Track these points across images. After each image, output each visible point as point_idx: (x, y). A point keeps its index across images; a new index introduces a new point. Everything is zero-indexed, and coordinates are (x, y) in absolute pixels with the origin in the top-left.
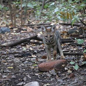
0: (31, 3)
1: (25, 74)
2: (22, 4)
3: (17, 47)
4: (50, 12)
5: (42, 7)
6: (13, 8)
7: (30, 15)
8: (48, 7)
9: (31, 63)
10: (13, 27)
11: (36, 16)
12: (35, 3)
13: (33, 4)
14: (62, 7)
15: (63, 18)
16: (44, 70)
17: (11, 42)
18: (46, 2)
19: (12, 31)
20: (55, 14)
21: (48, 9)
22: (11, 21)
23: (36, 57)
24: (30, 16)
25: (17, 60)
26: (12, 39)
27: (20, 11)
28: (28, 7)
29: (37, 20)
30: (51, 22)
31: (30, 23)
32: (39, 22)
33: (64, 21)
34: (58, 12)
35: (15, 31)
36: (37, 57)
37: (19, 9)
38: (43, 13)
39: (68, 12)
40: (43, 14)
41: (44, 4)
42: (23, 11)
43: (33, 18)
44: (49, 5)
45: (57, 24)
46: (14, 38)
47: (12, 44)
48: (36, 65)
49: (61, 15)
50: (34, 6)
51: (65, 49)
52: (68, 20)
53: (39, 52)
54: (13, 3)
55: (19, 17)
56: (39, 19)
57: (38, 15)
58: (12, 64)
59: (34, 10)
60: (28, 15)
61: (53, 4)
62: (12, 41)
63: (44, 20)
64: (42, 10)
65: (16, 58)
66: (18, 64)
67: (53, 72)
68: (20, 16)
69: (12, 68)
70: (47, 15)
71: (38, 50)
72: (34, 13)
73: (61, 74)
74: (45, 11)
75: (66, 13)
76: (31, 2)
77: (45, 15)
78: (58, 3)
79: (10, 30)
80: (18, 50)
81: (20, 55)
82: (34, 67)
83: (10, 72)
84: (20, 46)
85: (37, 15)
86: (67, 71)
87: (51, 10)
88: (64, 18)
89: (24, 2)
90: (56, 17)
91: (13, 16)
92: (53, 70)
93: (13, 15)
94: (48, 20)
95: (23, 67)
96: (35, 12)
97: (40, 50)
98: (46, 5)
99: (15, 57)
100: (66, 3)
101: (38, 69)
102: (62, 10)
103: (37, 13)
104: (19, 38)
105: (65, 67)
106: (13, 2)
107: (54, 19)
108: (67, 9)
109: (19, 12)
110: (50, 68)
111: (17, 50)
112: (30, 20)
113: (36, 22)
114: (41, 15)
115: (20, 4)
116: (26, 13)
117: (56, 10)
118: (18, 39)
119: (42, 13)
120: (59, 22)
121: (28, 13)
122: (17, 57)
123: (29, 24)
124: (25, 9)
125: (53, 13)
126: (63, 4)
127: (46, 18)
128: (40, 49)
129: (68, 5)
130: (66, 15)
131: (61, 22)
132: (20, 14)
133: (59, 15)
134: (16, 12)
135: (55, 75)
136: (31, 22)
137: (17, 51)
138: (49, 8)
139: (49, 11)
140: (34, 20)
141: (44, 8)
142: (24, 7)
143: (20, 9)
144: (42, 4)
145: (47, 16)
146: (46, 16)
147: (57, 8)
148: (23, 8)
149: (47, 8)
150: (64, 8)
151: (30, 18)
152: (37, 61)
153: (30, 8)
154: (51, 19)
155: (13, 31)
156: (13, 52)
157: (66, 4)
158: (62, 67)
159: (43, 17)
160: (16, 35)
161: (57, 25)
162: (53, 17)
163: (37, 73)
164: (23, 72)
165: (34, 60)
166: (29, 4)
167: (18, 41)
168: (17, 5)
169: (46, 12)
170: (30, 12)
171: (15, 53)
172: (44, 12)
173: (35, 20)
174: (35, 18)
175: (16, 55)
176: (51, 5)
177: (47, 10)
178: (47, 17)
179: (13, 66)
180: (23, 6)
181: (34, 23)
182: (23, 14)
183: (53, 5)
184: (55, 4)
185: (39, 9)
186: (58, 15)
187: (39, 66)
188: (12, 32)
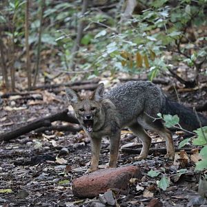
0: (51, 34)
1: (40, 205)
2: (29, 37)
3: (19, 140)
4: (98, 53)
5: (76, 42)
6: (7, 47)
7: (50, 62)
8: (92, 40)
9: (54, 178)
10: (8, 93)
11: (63, 63)
12: (60, 32)
13: (53, 36)
14: (124, 41)
15: (128, 65)
16: (86, 194)
17: (5, 129)
18: (85, 30)
19: (6, 101)
20: (109, 59)
21: (91, 45)
22: (3, 79)
23: (66, 162)
24: (48, 65)
25: (21, 171)
26: (8, 120)
27: (25, 53)
28: (43, 43)
29: (67, 74)
30: (99, 77)
31: (50, 83)
32: (70, 79)
33: (130, 73)
34: (115, 52)
35: (13, 103)
36: (70, 161)
37: (22, 48)
38: (79, 55)
39: (141, 52)
40: (79, 59)
41: (82, 36)
42: (31, 53)
43: (56, 70)
44: (93, 36)
45: (114, 81)
46: (12, 118)
47: (8, 134)
48: (67, 182)
49: (122, 58)
50: (57, 40)
51: (136, 139)
52: (139, 71)
53: (72, 151)
54: (6, 36)
55: (22, 69)
56: (70, 72)
57: (69, 61)
58: (10, 182)
59: (57, 51)
60: (43, 61)
61: (103, 33)
62: (7, 126)
63: (84, 72)
64: (78, 49)
65: (19, 167)
66: (24, 183)
67: (108, 196)
68: (26, 66)
69: (9, 191)
70: (90, 60)
71: (70, 146)
72: (57, 58)
74: (84, 52)
75: (135, 54)
76: (49, 30)
77: (84, 61)
78: (114, 32)
79: (2, 100)
80: (24, 148)
81: (29, 159)
82: (62, 188)
83: (5, 201)
84: (28, 138)
85: (65, 61)
86: (141, 192)
87: (97, 48)
88: (131, 65)
89: (32, 32)
90: (112, 66)
91: (8, 67)
92: (109, 193)
93: (8, 64)
94: (93, 73)
95: (36, 189)
96: (60, 54)
97: (75, 145)
98: (86, 37)
99: (16, 164)
100: (133, 30)
101: (73, 191)
102: (125, 47)
103: (65, 57)
104: (24, 118)
105: (136, 184)
106: (6, 33)
107: (106, 69)
108: (137, 46)
109: (22, 56)
110: (102, 189)
111: (20, 148)
112: (49, 73)
113: (64, 79)
114: (75, 61)
115: (23, 37)
116: (39, 59)
117: (111, 48)
118: (22, 122)
119: (76, 56)
120: (119, 77)
121: (44, 57)
122: (20, 164)
123: (47, 84)
124: (37, 47)
125: (104, 55)
126: (127, 32)
127: (86, 68)
128: (75, 142)
129: (139, 34)
130: (135, 59)
131: (124, 77)
132: (24, 62)
133: (119, 60)
134: (16, 57)
135: (113, 204)
136: (52, 80)
137: (20, 151)
138: (94, 43)
139: (93, 52)
140: (58, 73)
141: (82, 45)
142: (32, 44)
143: (25, 49)
144: (78, 34)
145: (90, 63)
146: (86, 64)
147: (114, 44)
148: (31, 47)
149: (89, 43)
150: (131, 43)
151: (48, 70)
152: (70, 172)
153: (48, 46)
154: (98, 69)
155: (8, 103)
156: (10, 153)
157: (133, 34)
158: (130, 183)
159: (81, 67)
160: (16, 111)
161: (115, 83)
162: (104, 66)
163: (69, 201)
164: (35, 201)
165: (62, 170)
166: (46, 35)
167: (23, 126)
168: (15, 40)
169: (86, 55)
170: (49, 56)
171: (16, 155)
172: (82, 54)
173: (62, 73)
174: (62, 68)
175: (17, 159)
176: (98, 35)
177: (89, 49)
178: (89, 66)
179: (11, 188)
180: (30, 41)
181: (60, 80)
182: (32, 62)
183: (102, 37)
184: (108, 33)
185: (70, 47)
186: (114, 59)
187: (75, 183)
188: (7, 105)
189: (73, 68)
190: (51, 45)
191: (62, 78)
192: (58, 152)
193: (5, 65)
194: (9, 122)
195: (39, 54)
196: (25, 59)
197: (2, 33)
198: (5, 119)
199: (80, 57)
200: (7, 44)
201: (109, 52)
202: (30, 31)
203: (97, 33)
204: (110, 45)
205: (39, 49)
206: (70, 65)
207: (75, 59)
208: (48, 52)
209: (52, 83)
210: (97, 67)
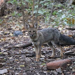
0: (41, 10)
1: (34, 71)
2: (34, 11)
3: (28, 48)
5: (50, 13)
7: (41, 20)
9: (40, 62)
10: (25, 31)
11: (45, 21)
12: (45, 10)
13: (43, 11)
14: (68, 14)
15: (69, 23)
16: (51, 69)
17: (23, 44)
18: (54, 9)
19: (24, 34)
20: (62, 20)
21: (56, 15)
22: (23, 26)
23: (44, 57)
24: (40, 22)
25: (28, 59)
26: (24, 41)
27: (32, 17)
28: (38, 14)
29: (47, 25)
31: (40, 28)
32: (48, 27)
33: (70, 26)
34: (64, 18)
35: (27, 35)
36: (46, 57)
37: (31, 15)
38: (51, 19)
39: (74, 19)
40: (51, 20)
41: (53, 11)
42: (34, 17)
43: (43, 23)
44: (57, 12)
45: (64, 28)
46: (26, 40)
47: (24, 45)
48: (45, 64)
49: (67, 20)
50: (44, 12)
51: (70, 50)
52: (73, 25)
53: (47, 53)
55: (30, 23)
57: (48, 20)
58: (24, 63)
59: (44, 16)
60: (38, 20)
61: (61, 11)
62: (24, 43)
63: (53, 25)
64: (51, 16)
65: (27, 58)
66: (29, 63)
67: (59, 70)
68: (32, 22)
69: (24, 66)
70: (55, 20)
71: (46, 51)
72: (43, 19)
73: (66, 72)
74: (53, 18)
75: (72, 19)
77: (53, 21)
78: (65, 11)
79: (23, 33)
81: (31, 55)
82: (43, 66)
83: (22, 69)
84: (31, 47)
85: (46, 20)
86: (71, 69)
87: (58, 16)
89: (35, 9)
90: (63, 23)
91: (25, 21)
92: (60, 69)
93: (25, 20)
94: (56, 25)
95: (33, 66)
96: (45, 18)
97: (48, 51)
98: (54, 12)
99: (27, 56)
100: (72, 10)
102: (68, 16)
103: (46, 19)
104: (30, 40)
105: (70, 66)
107: (61, 24)
108: (73, 16)
109: (31, 18)
110: (57, 67)
111: (28, 51)
112: (40, 24)
113: (45, 27)
114: (50, 21)
115: (32, 11)
116: (37, 19)
117: (63, 16)
118: (30, 41)
119: (50, 19)
120: (65, 27)
121: (39, 19)
123: (39, 29)
124: (36, 15)
125: (61, 19)
126: (69, 11)
127: (54, 23)
128: (48, 50)
130: (72, 21)
131: (67, 27)
132: (31, 20)
133: (66, 21)
134: (28, 18)
135: (61, 73)
136: (41, 27)
137: (28, 52)
138: (57, 14)
139: (57, 18)
141: (53, 15)
143: (32, 15)
144: (51, 11)
145: (55, 21)
146: (54, 22)
147: (64, 15)
148: (34, 15)
149: (55, 14)
150: (71, 15)
151: (40, 23)
152: (46, 61)
153: (40, 15)
154: (58, 24)
155: (25, 34)
156: (24, 52)
157: (72, 12)
158: (68, 66)
159: (52, 23)
160: (27, 37)
161: (64, 29)
162: (60, 23)
163: (45, 71)
164: (33, 70)
165: (43, 60)
166: (40, 11)
167: (30, 43)
168: (29, 12)
169: (54, 18)
170: (40, 18)
171: (27, 53)
173: (45, 25)
174: (45, 23)
175: (27, 55)
176: (59, 12)
177: (55, 17)
178: (55, 22)
179: (24, 65)
180: (34, 12)
181: (44, 27)
182: (34, 20)
185: (48, 15)
186: (64, 20)
188: (24, 35)
189: (49, 23)
190: (41, 14)
191: (45, 26)
192: (42, 53)
193: (24, 20)
194: (25, 41)
195: (37, 17)
196: (32, 19)
197: (24, 9)
198: (23, 40)
199: (52, 19)
200: (26, 13)
201: (62, 18)
202: (34, 9)
203: (58, 11)
204: (63, 15)
205: (37, 16)
206: (48, 22)
207: (50, 20)
208: (40, 17)
209: (41, 28)
210: (58, 23)
